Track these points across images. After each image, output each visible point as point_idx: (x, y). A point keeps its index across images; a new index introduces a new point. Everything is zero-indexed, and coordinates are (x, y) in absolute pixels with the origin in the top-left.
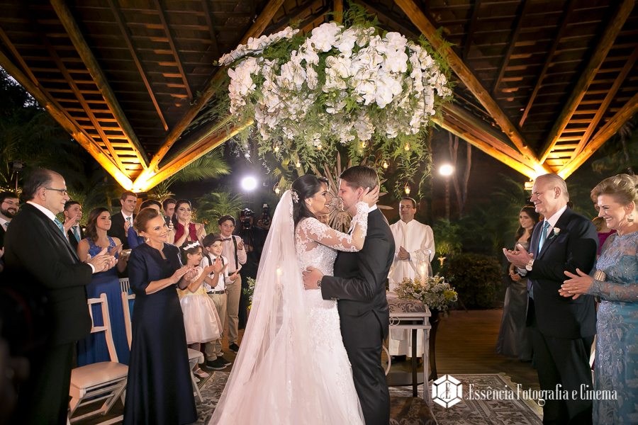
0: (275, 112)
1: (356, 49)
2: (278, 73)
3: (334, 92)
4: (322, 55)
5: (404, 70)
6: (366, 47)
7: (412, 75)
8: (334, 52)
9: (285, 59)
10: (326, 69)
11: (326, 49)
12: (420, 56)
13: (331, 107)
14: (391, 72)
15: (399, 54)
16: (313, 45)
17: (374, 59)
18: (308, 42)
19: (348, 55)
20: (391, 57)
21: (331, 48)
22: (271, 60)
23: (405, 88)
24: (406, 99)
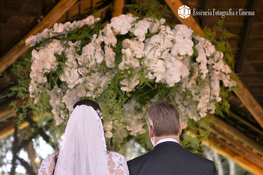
0: (75, 87)
1: (149, 35)
2: (80, 53)
3: (129, 69)
4: (120, 38)
5: (191, 53)
6: (157, 33)
7: (198, 60)
8: (129, 36)
9: (87, 41)
10: (123, 50)
11: (124, 32)
12: (204, 44)
13: (125, 86)
14: (179, 55)
15: (186, 41)
16: (112, 28)
17: (164, 41)
18: (108, 26)
19: (142, 39)
20: (179, 43)
21: (127, 32)
22: (74, 41)
23: (192, 72)
24: (193, 81)
